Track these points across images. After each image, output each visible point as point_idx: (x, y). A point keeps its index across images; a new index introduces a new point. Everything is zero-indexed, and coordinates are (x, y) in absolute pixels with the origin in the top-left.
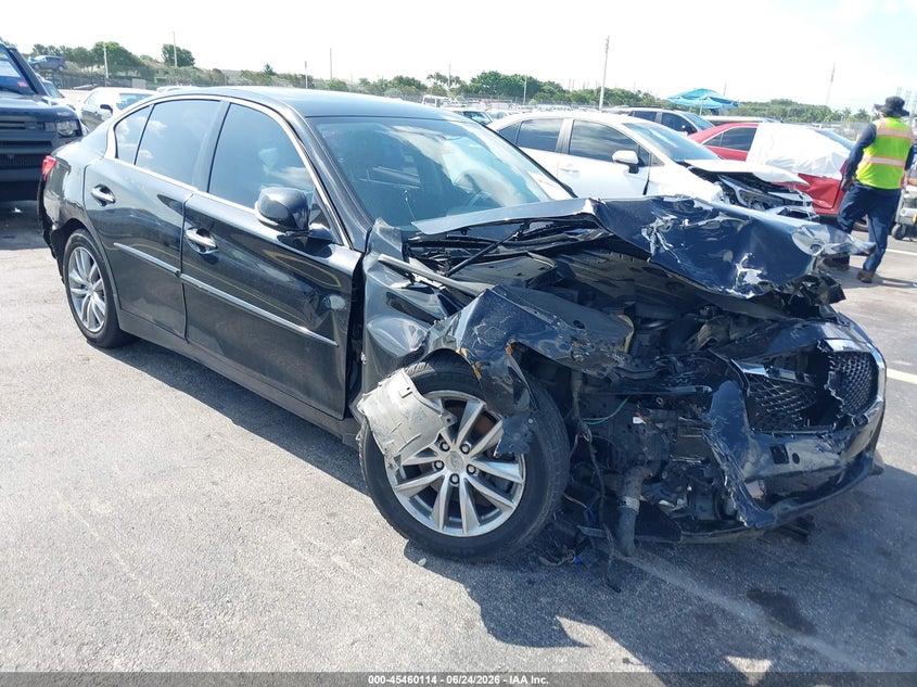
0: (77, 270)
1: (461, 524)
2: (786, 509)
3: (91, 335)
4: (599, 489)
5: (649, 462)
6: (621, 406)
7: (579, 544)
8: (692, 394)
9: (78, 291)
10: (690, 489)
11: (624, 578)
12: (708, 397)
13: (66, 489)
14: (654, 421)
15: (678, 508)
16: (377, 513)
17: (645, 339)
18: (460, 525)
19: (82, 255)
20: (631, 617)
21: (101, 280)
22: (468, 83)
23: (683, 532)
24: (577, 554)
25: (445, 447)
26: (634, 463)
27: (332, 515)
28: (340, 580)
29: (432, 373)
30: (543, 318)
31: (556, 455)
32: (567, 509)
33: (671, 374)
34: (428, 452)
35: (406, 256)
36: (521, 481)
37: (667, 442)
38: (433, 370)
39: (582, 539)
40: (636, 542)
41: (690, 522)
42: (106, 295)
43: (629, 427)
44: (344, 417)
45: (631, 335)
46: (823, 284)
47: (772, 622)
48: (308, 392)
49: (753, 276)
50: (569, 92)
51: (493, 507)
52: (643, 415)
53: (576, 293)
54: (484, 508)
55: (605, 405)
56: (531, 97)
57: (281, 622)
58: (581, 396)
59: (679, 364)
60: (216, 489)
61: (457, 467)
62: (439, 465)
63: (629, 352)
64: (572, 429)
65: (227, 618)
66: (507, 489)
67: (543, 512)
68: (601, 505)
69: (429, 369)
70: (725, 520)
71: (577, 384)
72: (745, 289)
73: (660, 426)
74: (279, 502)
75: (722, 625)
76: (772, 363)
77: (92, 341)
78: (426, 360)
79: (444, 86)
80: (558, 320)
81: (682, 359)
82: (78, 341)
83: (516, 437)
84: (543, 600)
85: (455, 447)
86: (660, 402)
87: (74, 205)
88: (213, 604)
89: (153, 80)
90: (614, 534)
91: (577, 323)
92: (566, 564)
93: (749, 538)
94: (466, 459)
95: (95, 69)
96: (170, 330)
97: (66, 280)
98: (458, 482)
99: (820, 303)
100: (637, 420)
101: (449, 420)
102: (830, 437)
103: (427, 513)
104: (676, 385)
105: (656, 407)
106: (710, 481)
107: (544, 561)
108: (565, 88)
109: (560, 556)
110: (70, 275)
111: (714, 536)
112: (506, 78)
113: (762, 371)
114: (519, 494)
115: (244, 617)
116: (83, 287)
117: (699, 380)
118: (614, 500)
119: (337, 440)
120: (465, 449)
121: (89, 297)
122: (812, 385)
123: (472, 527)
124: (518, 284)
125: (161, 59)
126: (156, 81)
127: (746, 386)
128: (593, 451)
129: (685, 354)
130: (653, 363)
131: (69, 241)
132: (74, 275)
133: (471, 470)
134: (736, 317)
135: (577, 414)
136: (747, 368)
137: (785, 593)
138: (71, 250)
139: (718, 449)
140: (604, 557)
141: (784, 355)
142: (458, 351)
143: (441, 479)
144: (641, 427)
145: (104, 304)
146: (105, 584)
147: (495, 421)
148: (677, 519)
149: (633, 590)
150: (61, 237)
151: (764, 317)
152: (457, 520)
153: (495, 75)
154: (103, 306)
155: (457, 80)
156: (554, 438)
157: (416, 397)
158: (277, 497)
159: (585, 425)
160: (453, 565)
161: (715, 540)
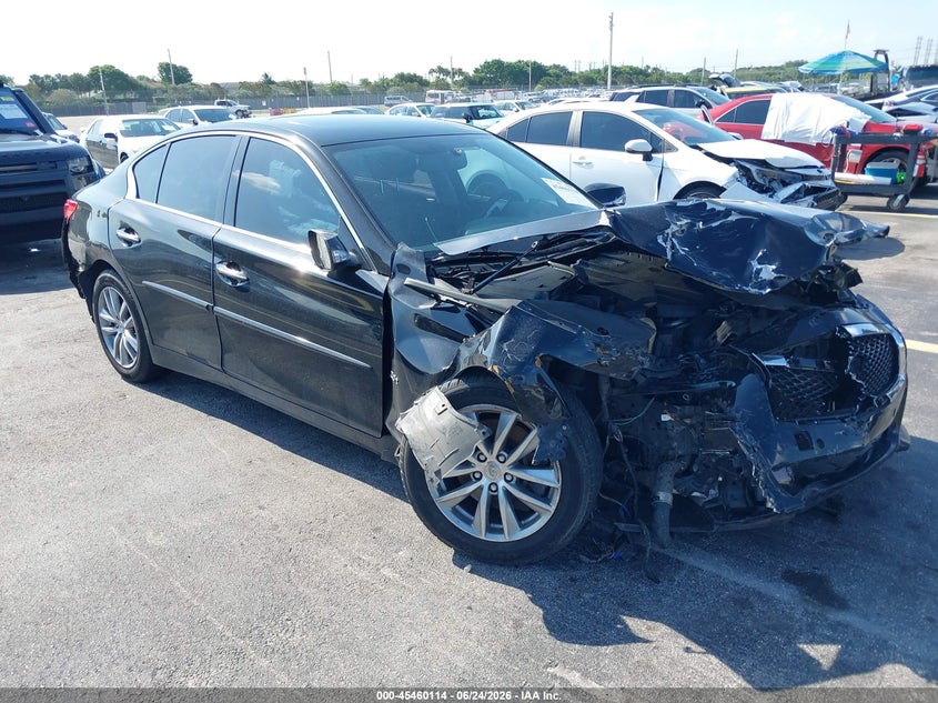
0: (107, 310)
1: (502, 529)
2: (814, 491)
3: (125, 371)
4: (633, 486)
5: (680, 456)
6: (650, 404)
7: (617, 540)
8: (716, 389)
9: (109, 329)
10: (720, 479)
11: (662, 570)
12: (732, 391)
13: (121, 524)
14: (682, 417)
15: (710, 498)
16: (420, 525)
17: (668, 338)
18: (501, 531)
19: (112, 294)
20: (670, 606)
21: (131, 317)
22: (471, 73)
23: (716, 521)
24: (616, 549)
25: (482, 458)
26: (665, 458)
27: (377, 530)
28: (392, 591)
29: (465, 390)
30: (568, 329)
31: (588, 458)
32: (603, 508)
33: (694, 370)
34: (467, 464)
35: (430, 277)
36: (558, 486)
37: (695, 436)
38: (466, 386)
39: (619, 535)
40: (672, 534)
41: (722, 511)
42: (137, 330)
43: (658, 424)
44: (383, 435)
45: (653, 336)
46: (838, 270)
47: (806, 600)
48: (346, 413)
49: (768, 272)
50: (575, 74)
51: (533, 512)
52: (670, 412)
53: (598, 300)
54: (523, 513)
55: (633, 405)
56: (537, 83)
57: (339, 636)
58: (610, 398)
59: (702, 361)
60: (264, 513)
61: (495, 475)
62: (477, 476)
63: (653, 352)
64: (602, 431)
65: (288, 635)
66: (544, 493)
67: (580, 513)
68: (636, 501)
69: (463, 385)
70: (755, 507)
71: (605, 388)
72: (762, 285)
73: (688, 421)
74: (325, 521)
75: (758, 606)
76: (792, 353)
77: (126, 377)
78: (459, 377)
79: (447, 78)
80: (582, 329)
81: (705, 356)
82: (113, 378)
83: (552, 444)
84: (587, 596)
85: (492, 458)
86: (687, 398)
87: (100, 246)
88: (273, 623)
89: (152, 100)
90: (650, 528)
91: (601, 330)
92: (605, 560)
93: (781, 522)
94: (504, 468)
95: (92, 94)
96: (203, 361)
97: (97, 320)
98: (497, 490)
99: (838, 288)
100: (666, 418)
101: (484, 433)
102: (853, 420)
103: (469, 522)
104: (701, 381)
105: (682, 403)
106: (739, 470)
107: (584, 558)
108: (571, 70)
109: (599, 552)
110: (101, 315)
111: (746, 522)
112: (510, 65)
113: (782, 362)
114: (556, 498)
115: (304, 633)
116: (113, 325)
117: (722, 376)
118: (648, 495)
119: (375, 457)
120: (501, 459)
121: (120, 335)
122: (832, 371)
123: (513, 532)
124: (540, 296)
125: (158, 78)
126: (155, 101)
127: (768, 378)
128: (624, 451)
129: (706, 350)
130: (677, 361)
131: (97, 282)
132: (104, 315)
133: (509, 478)
134: (755, 310)
135: (607, 416)
136: (767, 359)
137: (819, 572)
138: (100, 290)
139: (744, 441)
140: (641, 550)
141: (803, 344)
142: (489, 369)
143: (481, 488)
144: (670, 424)
145: (136, 341)
146: (170, 611)
147: (529, 431)
148: (711, 509)
149: (671, 580)
150: (88, 279)
151: (783, 308)
152: (499, 526)
153: (498, 64)
154: (135, 343)
155: (460, 72)
156: (587, 441)
157: (452, 414)
158: (322, 516)
159: (615, 427)
160: (497, 569)
161: (748, 526)
